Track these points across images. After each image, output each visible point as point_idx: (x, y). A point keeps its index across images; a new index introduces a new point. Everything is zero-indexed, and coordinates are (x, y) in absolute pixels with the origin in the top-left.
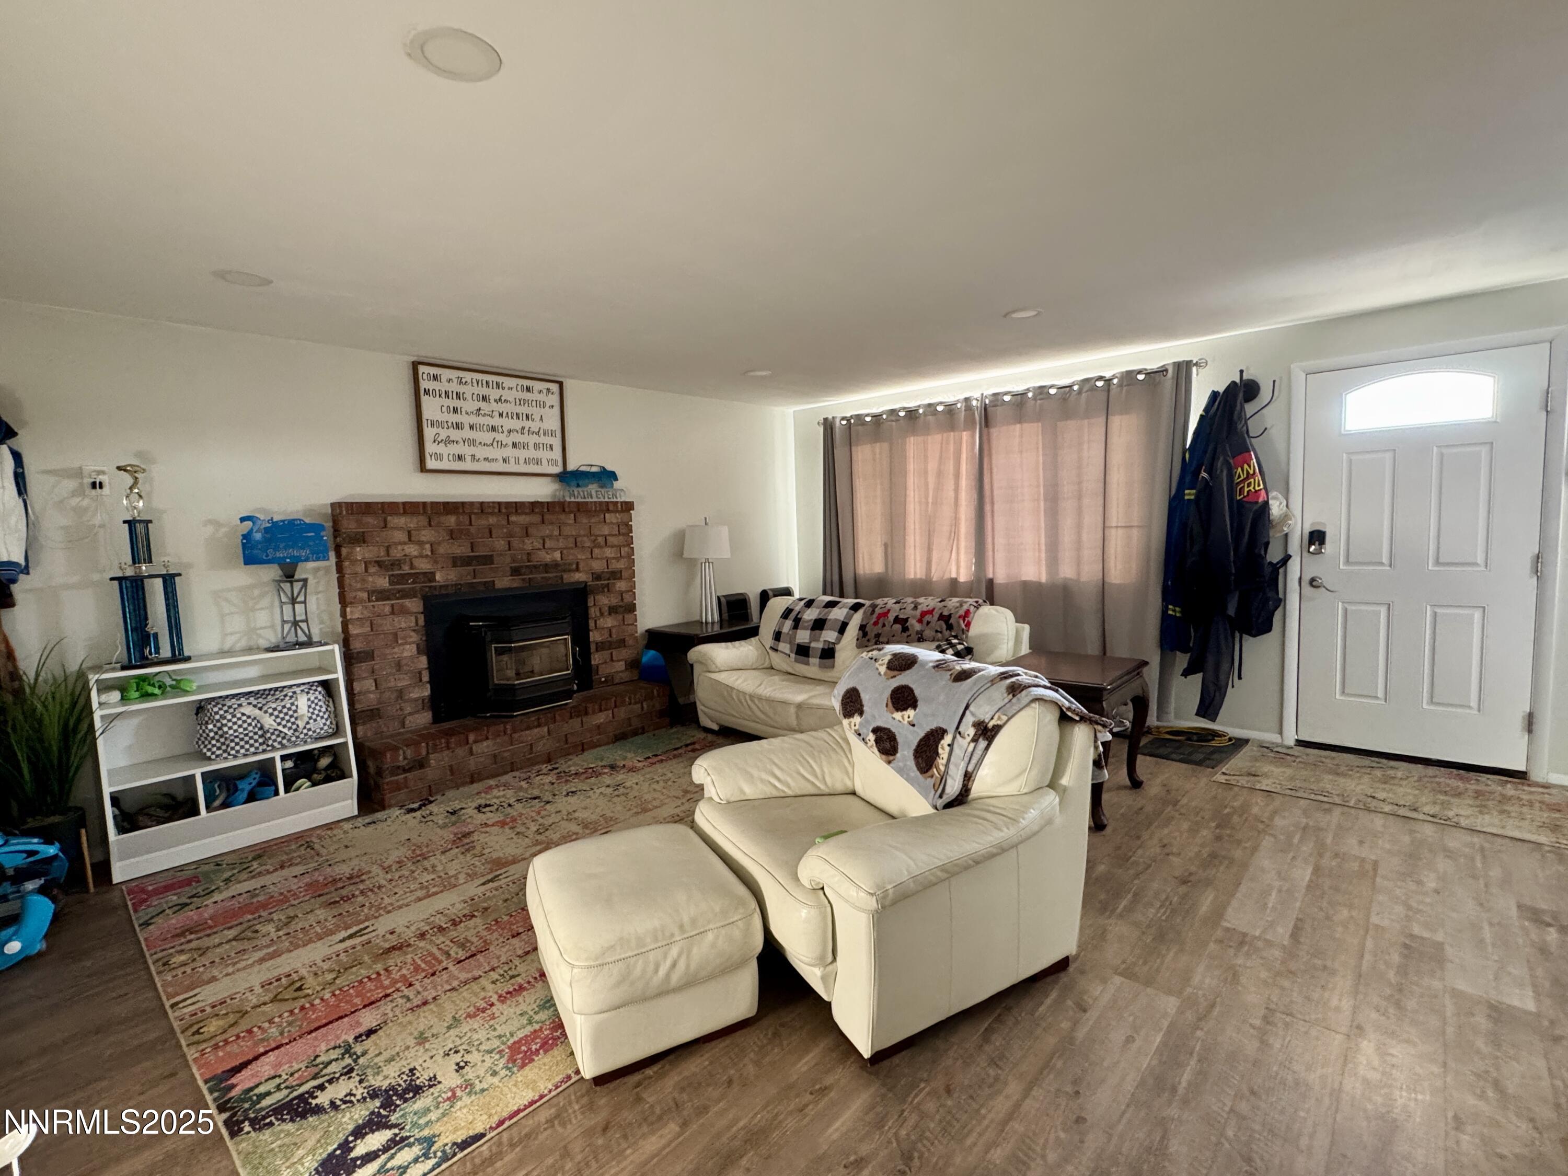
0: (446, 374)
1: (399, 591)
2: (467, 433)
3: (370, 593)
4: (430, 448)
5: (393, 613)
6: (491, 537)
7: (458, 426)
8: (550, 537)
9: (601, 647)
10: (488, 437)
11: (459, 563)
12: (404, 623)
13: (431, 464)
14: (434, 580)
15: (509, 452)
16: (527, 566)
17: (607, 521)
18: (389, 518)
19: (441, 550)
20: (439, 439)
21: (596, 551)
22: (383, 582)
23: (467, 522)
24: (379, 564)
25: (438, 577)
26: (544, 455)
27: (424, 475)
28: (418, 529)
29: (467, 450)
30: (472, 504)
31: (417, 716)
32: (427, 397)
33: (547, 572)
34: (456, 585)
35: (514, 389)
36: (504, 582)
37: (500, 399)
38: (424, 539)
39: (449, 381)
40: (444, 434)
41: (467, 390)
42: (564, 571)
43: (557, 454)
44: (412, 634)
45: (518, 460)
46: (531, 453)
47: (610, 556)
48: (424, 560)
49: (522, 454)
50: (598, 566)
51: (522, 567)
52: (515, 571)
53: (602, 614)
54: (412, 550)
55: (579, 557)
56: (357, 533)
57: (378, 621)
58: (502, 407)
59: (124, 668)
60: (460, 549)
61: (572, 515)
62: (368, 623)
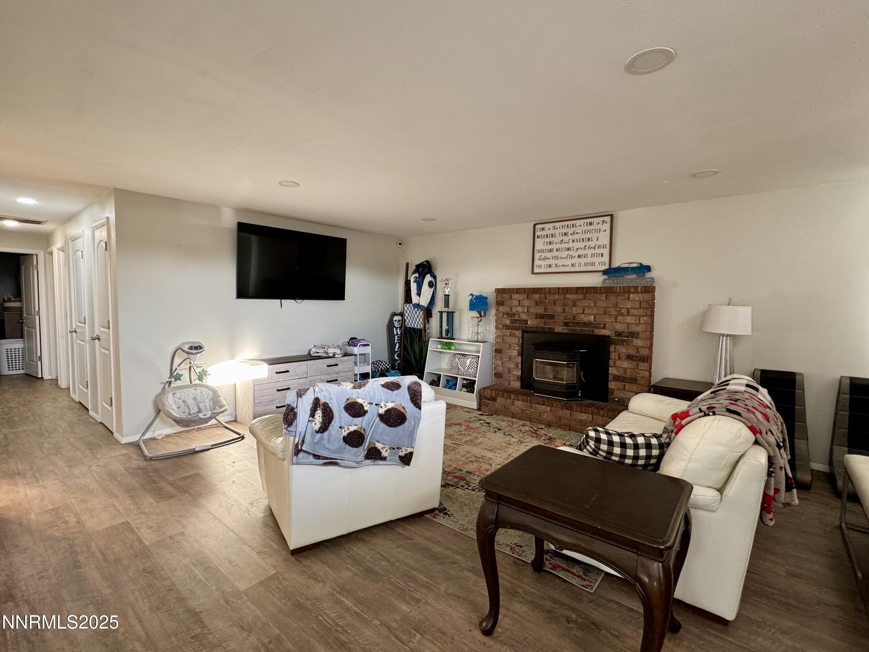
0: (547, 226)
1: (513, 326)
2: (555, 253)
3: (503, 326)
4: (537, 262)
5: (510, 335)
6: (555, 305)
7: (551, 251)
8: (588, 307)
9: (617, 378)
10: (565, 254)
11: (538, 317)
12: (515, 340)
13: (536, 270)
14: (527, 324)
15: (576, 260)
16: (572, 322)
17: (631, 299)
18: (513, 295)
19: (531, 310)
20: (541, 258)
21: (620, 317)
22: (508, 322)
23: (544, 298)
24: (507, 314)
25: (529, 323)
26: (597, 260)
27: (533, 275)
28: (523, 300)
29: (553, 262)
30: (545, 288)
31: (515, 382)
32: (538, 239)
33: (584, 327)
34: (537, 327)
35: (582, 226)
36: (559, 329)
37: (574, 233)
38: (525, 305)
39: (549, 229)
40: (543, 255)
41: (557, 232)
42: (596, 327)
43: (606, 258)
44: (517, 346)
45: (580, 264)
46: (589, 260)
47: (630, 322)
48: (525, 314)
49: (583, 261)
50: (619, 327)
51: (569, 322)
52: (566, 324)
53: (620, 358)
54: (520, 309)
55: (607, 320)
56: (501, 301)
57: (505, 338)
58: (575, 237)
59: (438, 338)
60: (540, 310)
61: (604, 295)
62: (502, 338)
